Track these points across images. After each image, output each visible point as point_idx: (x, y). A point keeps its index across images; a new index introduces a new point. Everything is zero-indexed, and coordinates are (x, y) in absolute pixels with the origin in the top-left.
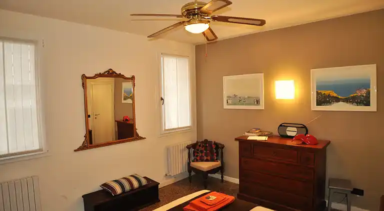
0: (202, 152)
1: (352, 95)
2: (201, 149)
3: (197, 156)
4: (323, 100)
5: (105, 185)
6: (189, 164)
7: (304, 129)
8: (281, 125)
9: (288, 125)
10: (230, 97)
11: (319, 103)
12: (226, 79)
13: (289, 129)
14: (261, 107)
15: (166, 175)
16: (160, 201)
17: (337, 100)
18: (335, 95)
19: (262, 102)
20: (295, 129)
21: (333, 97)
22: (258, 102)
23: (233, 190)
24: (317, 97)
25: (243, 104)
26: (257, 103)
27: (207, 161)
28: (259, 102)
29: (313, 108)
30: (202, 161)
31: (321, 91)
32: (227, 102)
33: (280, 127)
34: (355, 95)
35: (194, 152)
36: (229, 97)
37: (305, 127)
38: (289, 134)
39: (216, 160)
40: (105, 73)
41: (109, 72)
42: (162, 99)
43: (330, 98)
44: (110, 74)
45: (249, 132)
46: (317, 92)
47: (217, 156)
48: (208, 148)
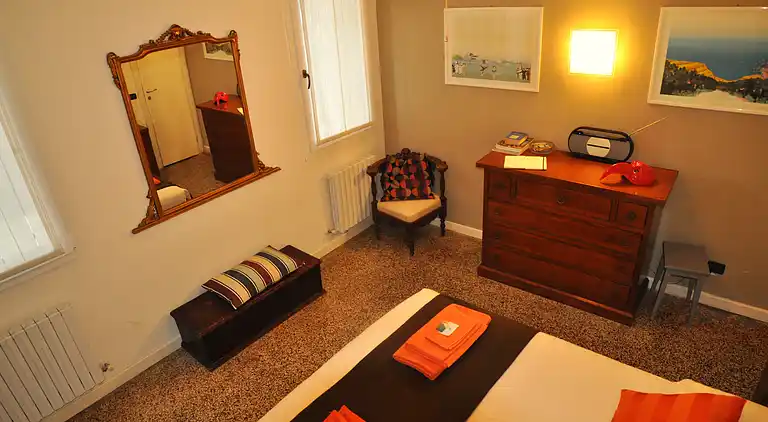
0: (399, 177)
1: (748, 77)
2: (396, 170)
3: (390, 189)
4: (676, 82)
5: (211, 283)
6: (374, 204)
7: (628, 144)
8: (575, 132)
9: (591, 132)
10: (461, 58)
11: (667, 88)
12: (451, 15)
13: (592, 141)
14: (534, 85)
15: (329, 232)
16: (325, 292)
17: (710, 85)
18: (708, 73)
19: (536, 74)
20: (607, 143)
21: (703, 78)
22: (526, 75)
23: (466, 254)
24: (664, 74)
25: (489, 77)
26: (524, 77)
27: (412, 198)
28: (529, 74)
29: (652, 99)
30: (402, 198)
31: (676, 62)
32: (454, 71)
33: (574, 135)
34: (755, 77)
35: (383, 180)
36: (458, 58)
37: (627, 138)
38: (592, 151)
39: (432, 196)
40: (163, 37)
41: (172, 34)
42: (305, 75)
43: (694, 80)
44: (176, 37)
45: (502, 143)
46: (667, 63)
47: (432, 185)
48: (412, 169)
